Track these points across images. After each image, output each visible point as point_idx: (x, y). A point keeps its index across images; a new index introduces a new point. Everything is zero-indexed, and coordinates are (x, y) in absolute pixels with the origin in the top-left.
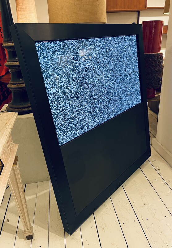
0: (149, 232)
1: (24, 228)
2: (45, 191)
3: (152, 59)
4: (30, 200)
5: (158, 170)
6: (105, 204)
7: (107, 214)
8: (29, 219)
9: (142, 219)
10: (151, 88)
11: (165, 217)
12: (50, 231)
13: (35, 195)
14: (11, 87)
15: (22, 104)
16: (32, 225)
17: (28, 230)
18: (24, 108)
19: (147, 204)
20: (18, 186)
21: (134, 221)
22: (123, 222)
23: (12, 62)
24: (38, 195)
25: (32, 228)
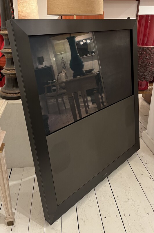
0: (130, 228)
1: (6, 214)
2: (30, 177)
3: (146, 52)
4: (14, 185)
5: (145, 165)
6: (88, 196)
7: (89, 206)
8: (11, 204)
9: (124, 215)
10: (144, 80)
11: (148, 214)
12: (31, 219)
13: (19, 181)
14: (5, 72)
15: (14, 90)
16: (14, 211)
17: (9, 216)
18: (16, 93)
19: (131, 199)
20: (2, 172)
21: (116, 216)
22: (105, 217)
23: (8, 49)
24: (23, 180)
25: (13, 214)
